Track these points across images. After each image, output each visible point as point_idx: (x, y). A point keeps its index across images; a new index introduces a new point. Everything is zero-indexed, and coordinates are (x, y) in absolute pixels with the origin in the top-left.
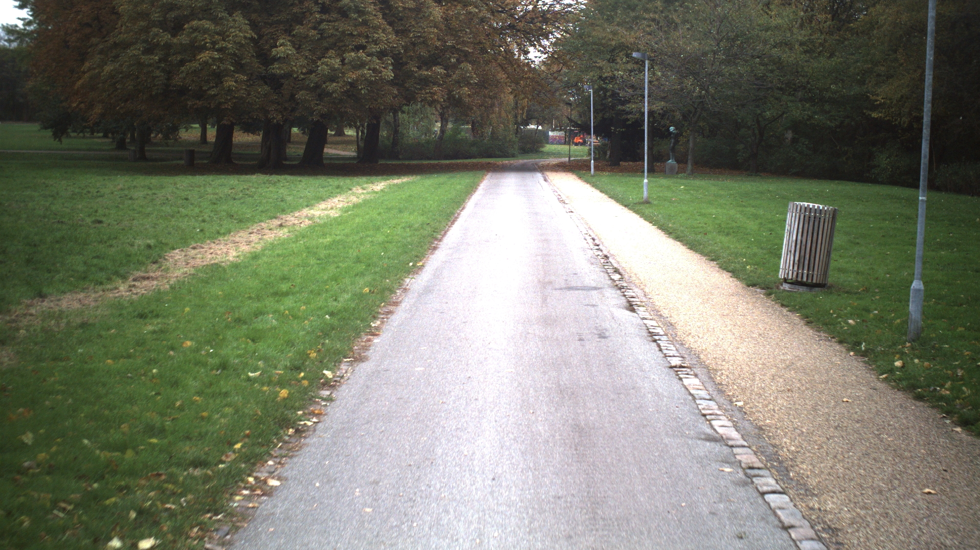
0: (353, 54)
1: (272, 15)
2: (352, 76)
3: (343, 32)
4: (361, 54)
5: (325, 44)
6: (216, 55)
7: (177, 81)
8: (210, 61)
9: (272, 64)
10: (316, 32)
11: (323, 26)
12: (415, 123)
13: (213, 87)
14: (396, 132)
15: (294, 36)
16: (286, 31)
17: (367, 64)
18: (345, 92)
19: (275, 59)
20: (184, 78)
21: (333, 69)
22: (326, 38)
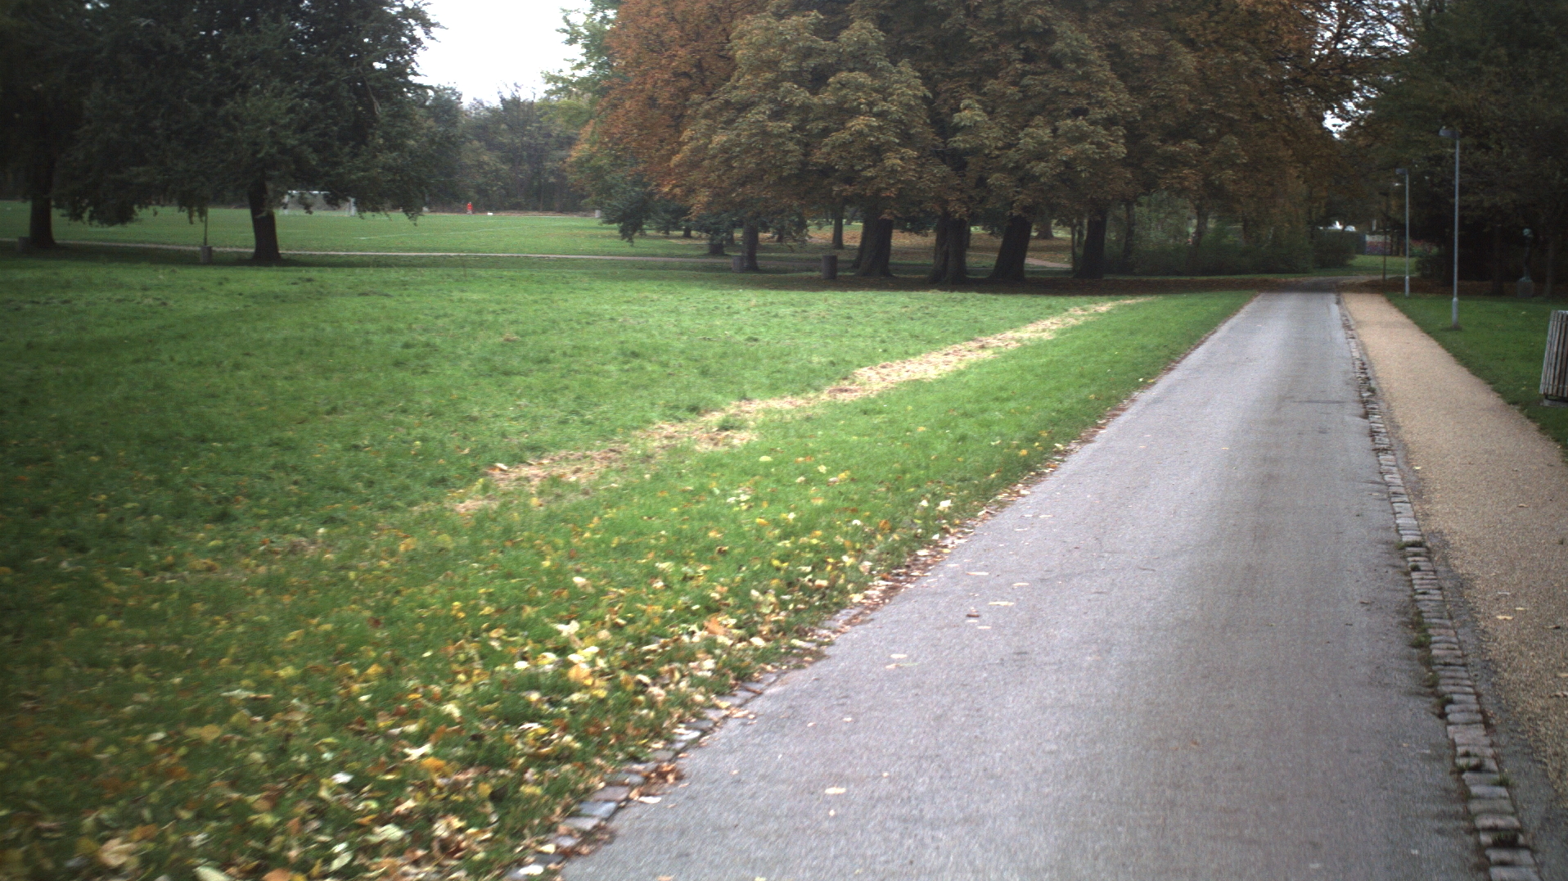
0: (1069, 122)
1: (952, 64)
2: (1068, 152)
3: (1056, 89)
4: (1081, 121)
5: (1029, 107)
6: (874, 122)
7: (818, 157)
8: (866, 130)
9: (954, 135)
10: (1017, 89)
11: (1026, 81)
12: (1158, 219)
13: (870, 166)
14: (1130, 233)
15: (985, 94)
16: (972, 86)
17: (1088, 137)
18: (1059, 175)
19: (957, 129)
20: (829, 154)
21: (1041, 143)
22: (1030, 98)
